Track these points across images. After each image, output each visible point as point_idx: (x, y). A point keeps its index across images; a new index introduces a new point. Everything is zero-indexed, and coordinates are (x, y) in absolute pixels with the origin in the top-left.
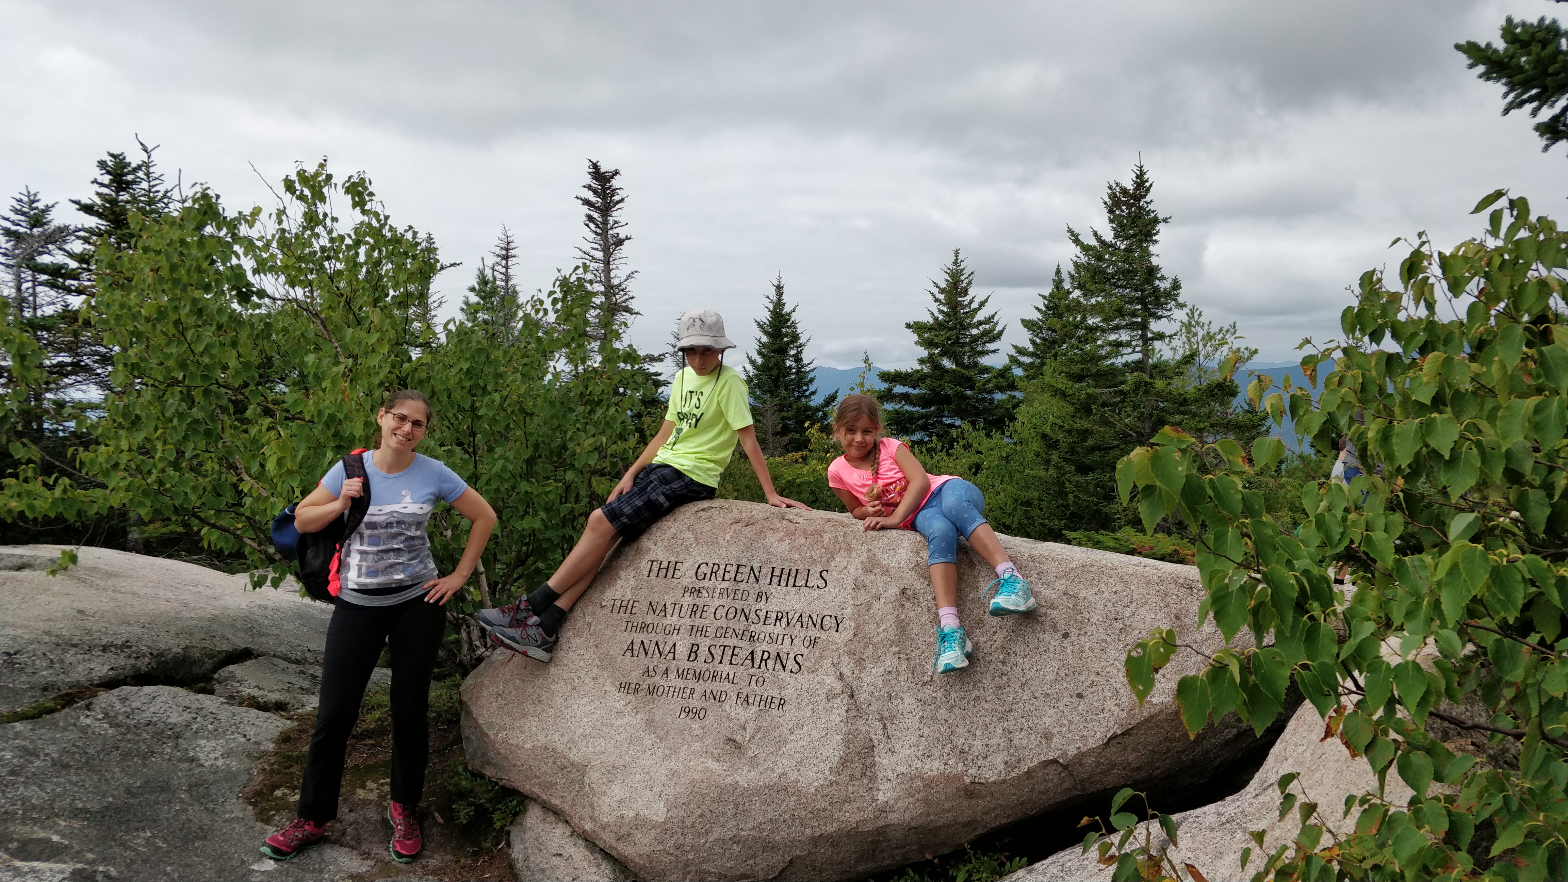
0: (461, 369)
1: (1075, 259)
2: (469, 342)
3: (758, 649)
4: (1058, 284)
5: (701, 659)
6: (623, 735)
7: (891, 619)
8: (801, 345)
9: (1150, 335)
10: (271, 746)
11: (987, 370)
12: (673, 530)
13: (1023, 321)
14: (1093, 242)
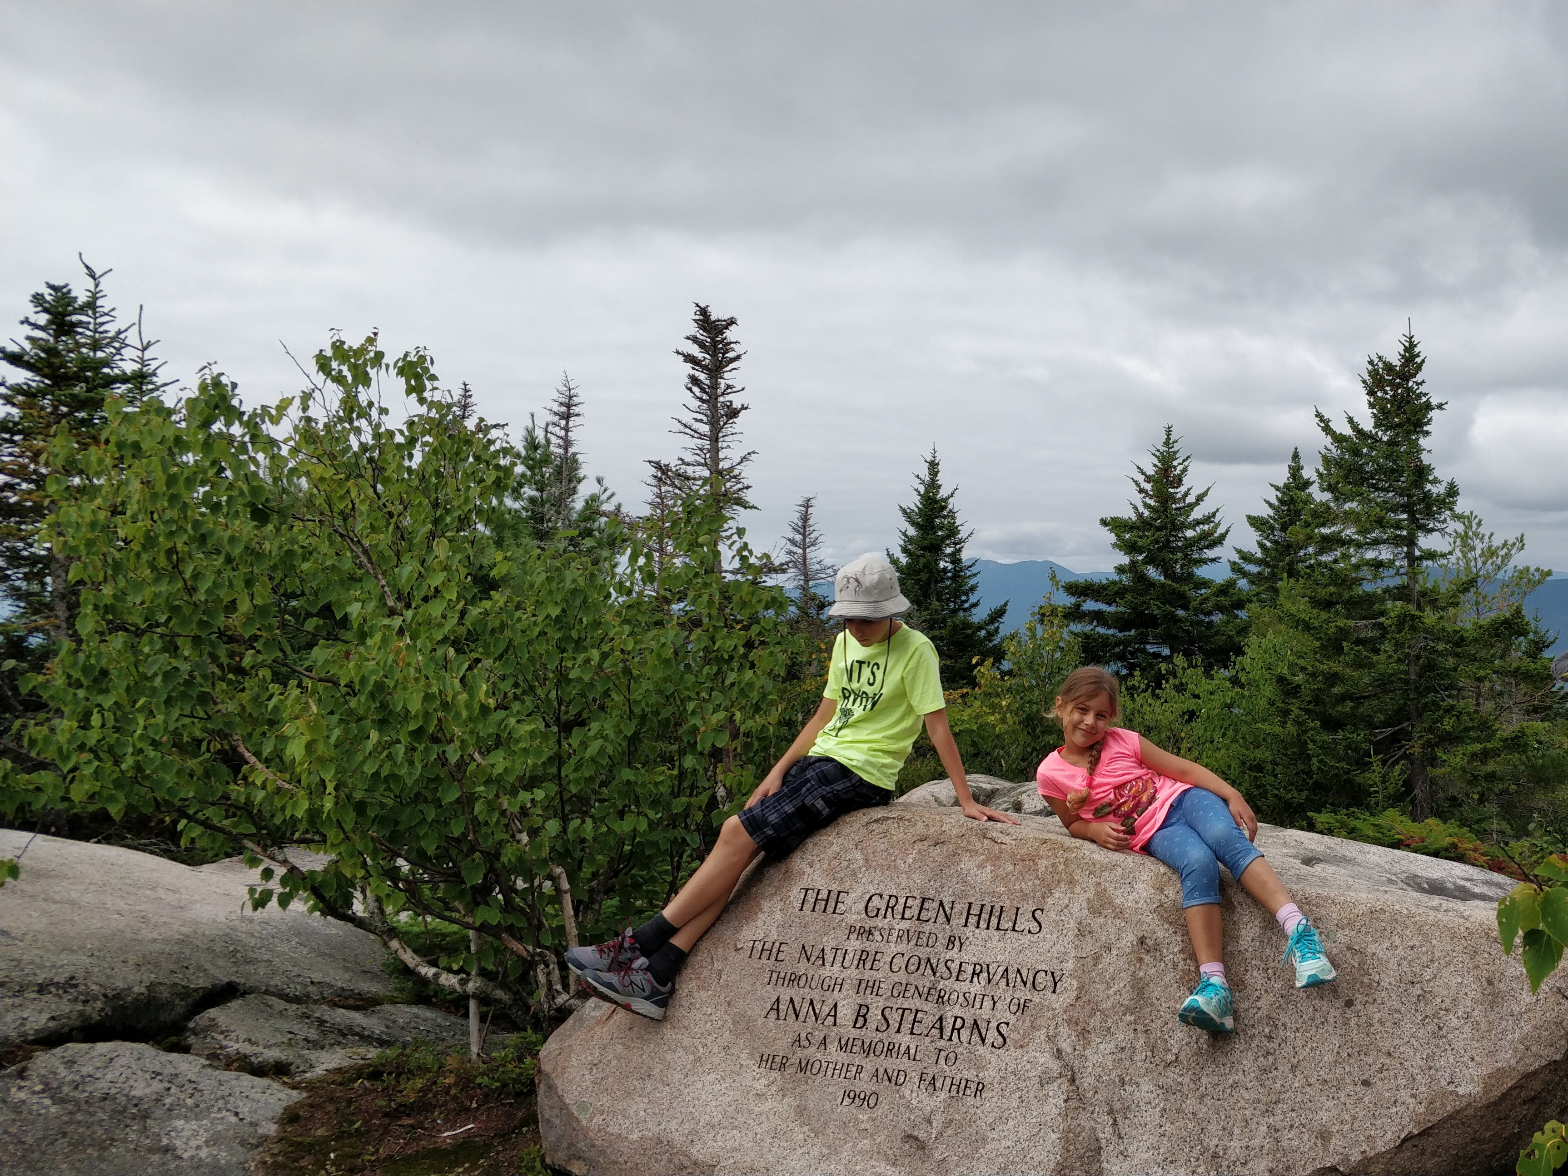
0: (548, 616)
1: (1324, 451)
2: (562, 580)
3: (949, 1014)
4: (1295, 471)
5: (872, 1025)
6: (765, 1126)
7: (1125, 977)
8: (961, 541)
9: (1417, 553)
10: (271, 1129)
11: (1205, 584)
12: (835, 848)
13: (1249, 517)
14: (1347, 431)
